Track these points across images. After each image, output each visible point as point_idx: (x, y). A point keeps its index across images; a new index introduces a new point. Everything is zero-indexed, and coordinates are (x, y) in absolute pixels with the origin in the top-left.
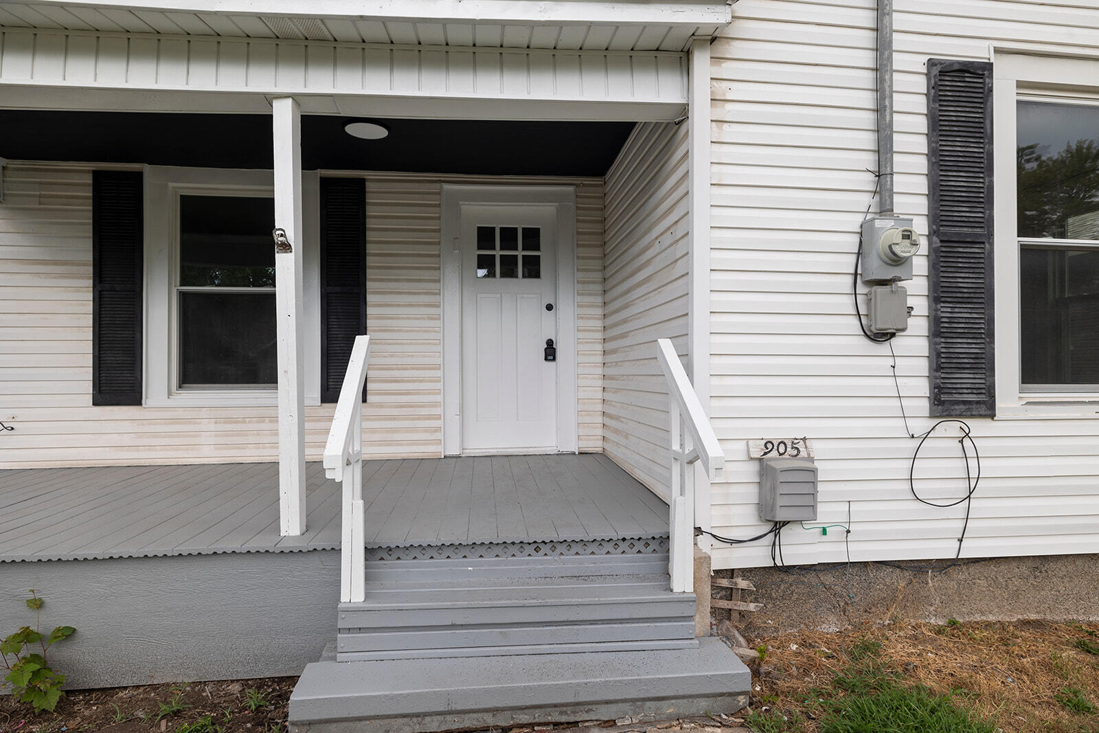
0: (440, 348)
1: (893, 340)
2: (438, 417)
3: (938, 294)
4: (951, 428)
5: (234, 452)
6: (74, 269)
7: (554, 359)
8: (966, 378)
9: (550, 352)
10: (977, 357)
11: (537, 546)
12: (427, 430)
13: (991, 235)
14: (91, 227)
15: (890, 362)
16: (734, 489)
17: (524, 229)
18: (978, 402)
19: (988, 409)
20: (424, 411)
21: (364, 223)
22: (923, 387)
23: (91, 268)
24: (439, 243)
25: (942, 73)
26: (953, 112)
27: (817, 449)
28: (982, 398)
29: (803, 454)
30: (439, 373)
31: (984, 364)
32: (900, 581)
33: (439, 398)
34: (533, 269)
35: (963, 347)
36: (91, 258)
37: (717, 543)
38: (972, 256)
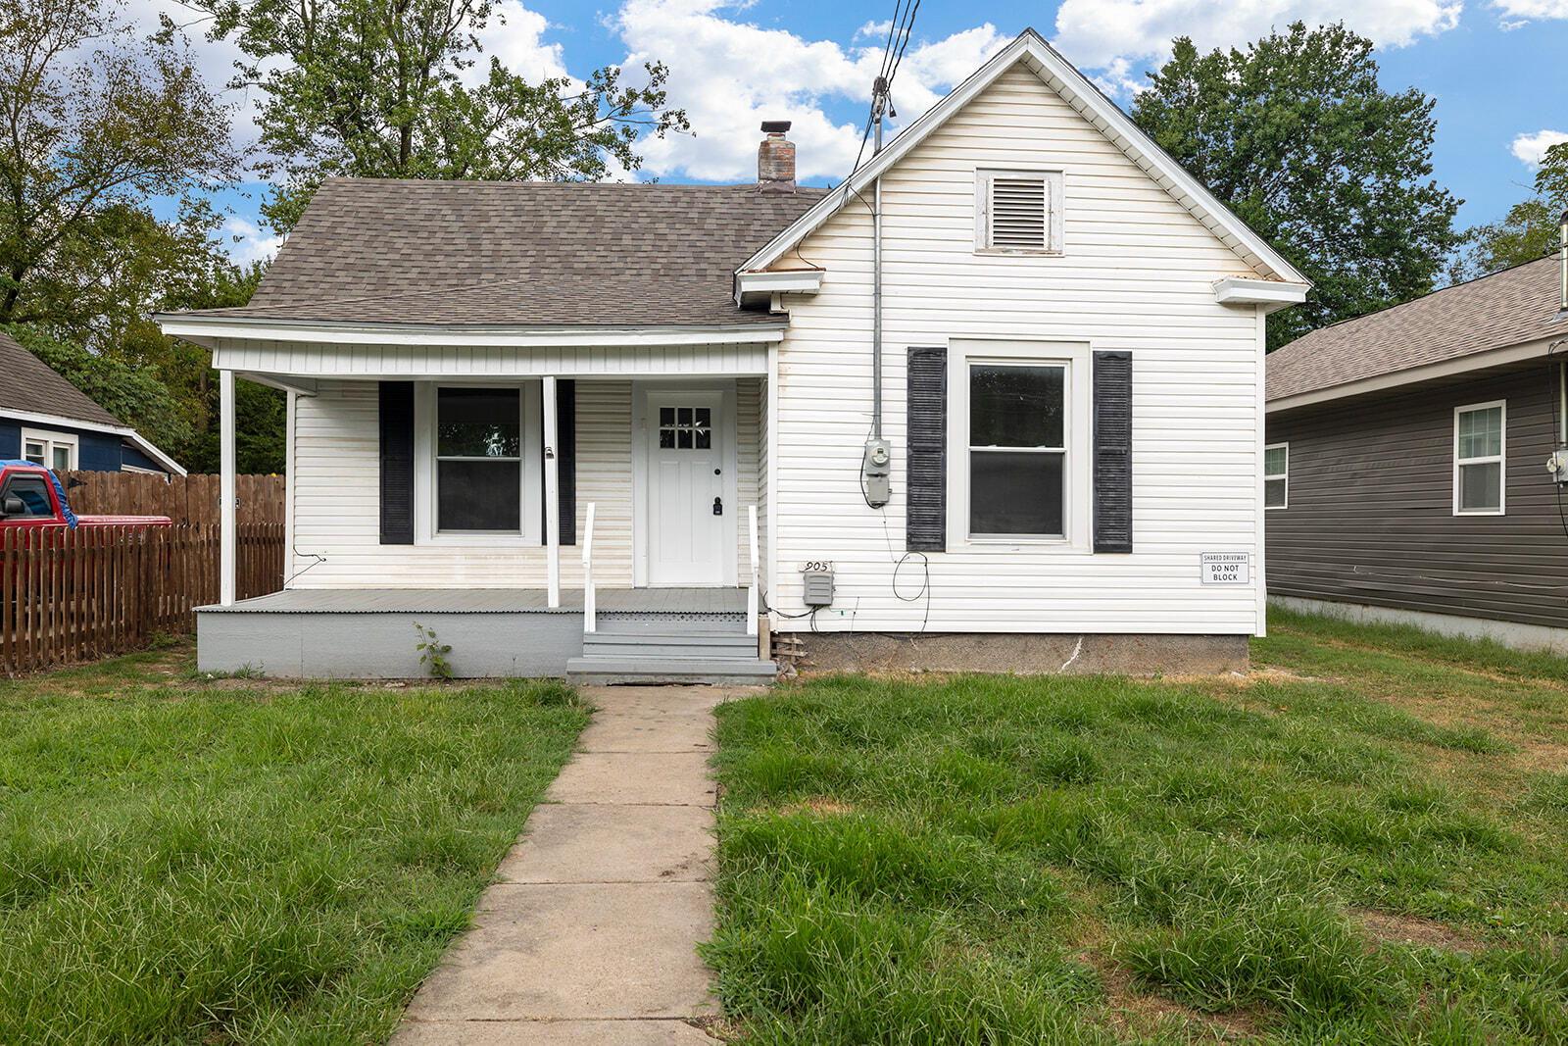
0: (631, 504)
1: (884, 507)
2: (629, 558)
3: (912, 481)
4: (917, 557)
5: (478, 581)
6: (366, 444)
7: (721, 513)
8: (928, 529)
9: (718, 508)
10: (935, 517)
11: (682, 614)
12: (621, 567)
13: (944, 447)
14: (378, 413)
15: (883, 519)
16: (791, 588)
17: (697, 409)
18: (935, 543)
19: (940, 546)
20: (618, 553)
21: (574, 409)
22: (903, 534)
23: (378, 444)
24: (630, 423)
25: (914, 355)
26: (922, 377)
27: (838, 567)
28: (939, 541)
29: (829, 569)
30: (630, 523)
31: (940, 521)
32: (893, 644)
33: (631, 543)
34: (704, 442)
35: (927, 511)
36: (378, 436)
37: (781, 618)
38: (934, 459)
